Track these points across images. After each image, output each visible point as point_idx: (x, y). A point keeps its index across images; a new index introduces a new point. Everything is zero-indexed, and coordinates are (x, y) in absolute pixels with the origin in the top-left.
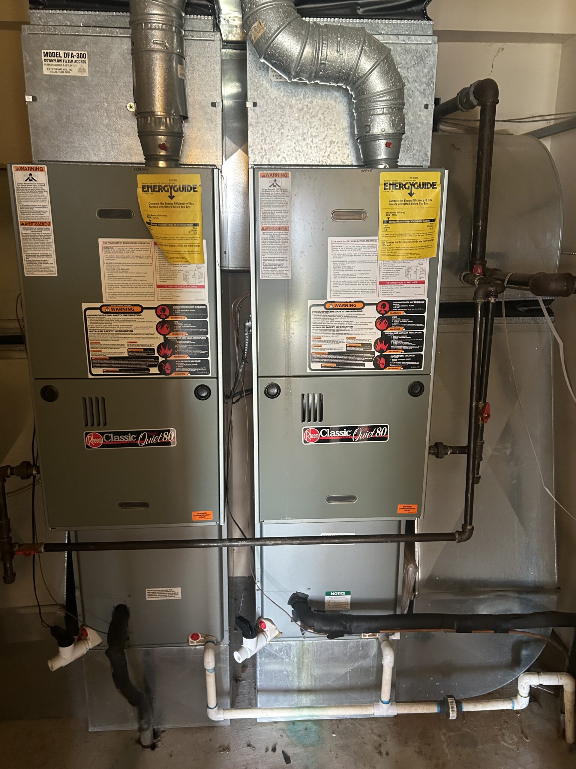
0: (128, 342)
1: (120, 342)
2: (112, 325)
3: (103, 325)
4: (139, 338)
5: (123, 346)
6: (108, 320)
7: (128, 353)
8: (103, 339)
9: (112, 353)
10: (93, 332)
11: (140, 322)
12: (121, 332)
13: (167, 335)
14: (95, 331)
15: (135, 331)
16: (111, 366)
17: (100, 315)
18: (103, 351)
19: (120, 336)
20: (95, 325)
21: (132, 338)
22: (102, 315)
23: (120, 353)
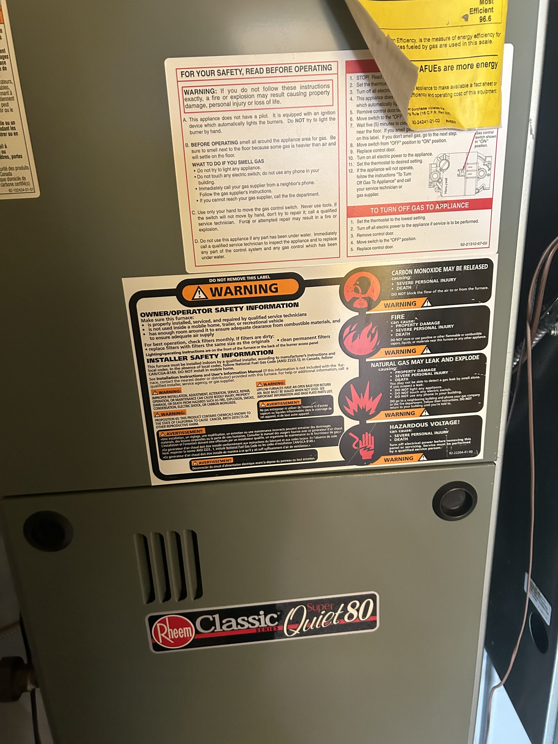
0: (258, 384)
1: (239, 384)
2: (214, 338)
3: (187, 340)
4: (289, 371)
5: (245, 394)
6: (201, 324)
7: (259, 412)
8: (188, 380)
9: (213, 417)
10: (160, 363)
11: (294, 324)
12: (238, 358)
13: (370, 355)
14: (166, 359)
15: (278, 352)
16: (213, 451)
17: (178, 312)
18: (191, 411)
19: (237, 369)
20: (163, 341)
21: (271, 373)
22: (183, 312)
23: (237, 415)
